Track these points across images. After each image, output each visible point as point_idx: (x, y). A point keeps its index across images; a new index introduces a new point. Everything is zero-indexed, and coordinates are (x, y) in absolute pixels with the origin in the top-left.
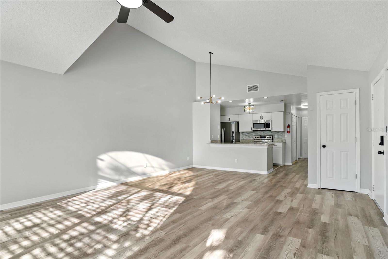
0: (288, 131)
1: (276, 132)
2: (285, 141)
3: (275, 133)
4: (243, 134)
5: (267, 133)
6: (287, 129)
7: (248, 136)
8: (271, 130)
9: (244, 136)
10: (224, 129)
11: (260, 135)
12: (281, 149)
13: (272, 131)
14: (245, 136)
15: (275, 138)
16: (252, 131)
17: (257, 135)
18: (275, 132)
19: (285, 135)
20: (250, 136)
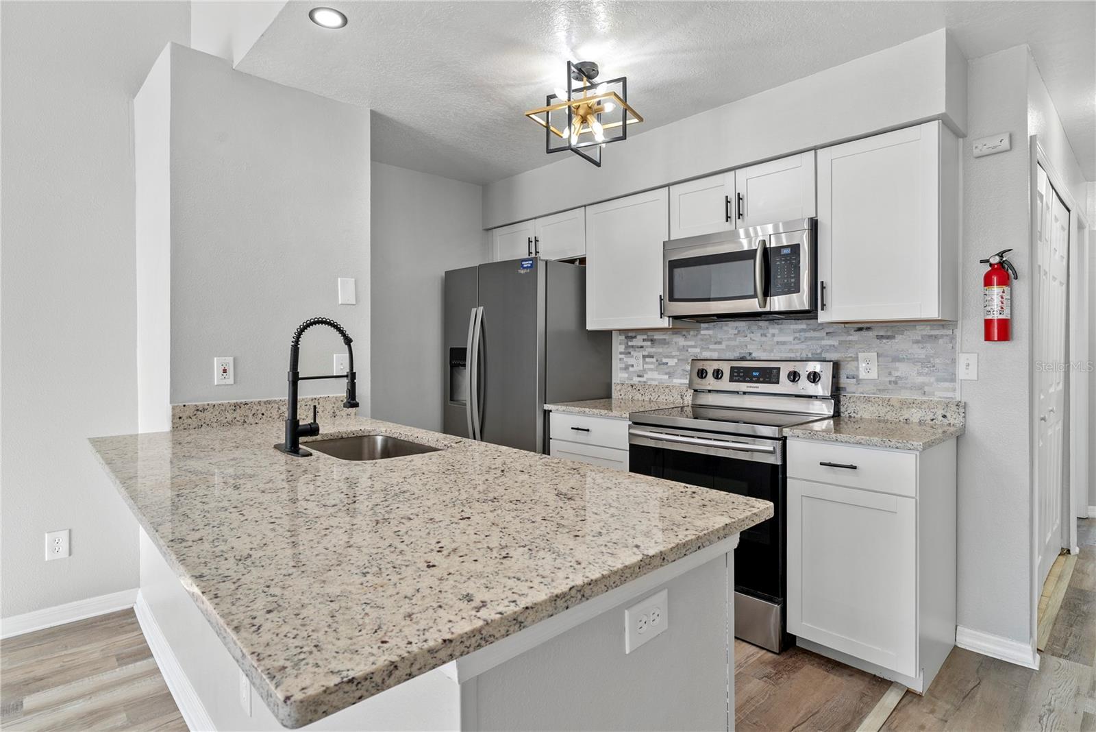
0: (996, 316)
1: (870, 333)
2: (955, 419)
3: (855, 337)
4: (627, 347)
5: (791, 339)
6: (986, 303)
7: (661, 364)
8: (809, 314)
9: (636, 360)
10: (481, 309)
11: (736, 355)
12: (908, 510)
13: (823, 317)
14: (641, 360)
15: (859, 381)
16: (665, 323)
17: (715, 356)
18: (862, 327)
19: (962, 359)
20: (672, 362)
